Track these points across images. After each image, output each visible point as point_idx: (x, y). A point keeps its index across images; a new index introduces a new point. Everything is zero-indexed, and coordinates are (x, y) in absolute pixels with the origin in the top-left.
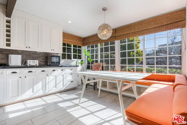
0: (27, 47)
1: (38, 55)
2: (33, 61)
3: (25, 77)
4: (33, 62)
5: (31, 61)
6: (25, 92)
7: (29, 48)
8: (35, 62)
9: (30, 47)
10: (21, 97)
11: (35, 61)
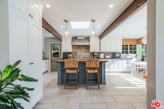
1: (110, 53)
2: (108, 56)
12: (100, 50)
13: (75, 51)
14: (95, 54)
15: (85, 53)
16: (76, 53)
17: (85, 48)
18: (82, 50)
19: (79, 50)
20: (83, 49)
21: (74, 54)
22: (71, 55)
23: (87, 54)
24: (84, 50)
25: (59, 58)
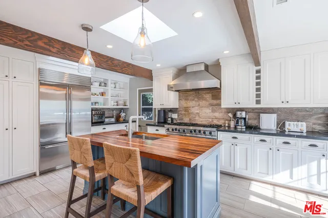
0: (283, 102)
1: (307, 111)
2: (296, 123)
3: (278, 150)
4: (295, 126)
5: (292, 123)
6: (278, 172)
7: (286, 103)
8: (300, 125)
9: (288, 102)
10: (271, 177)
11: (300, 123)
12: (258, 102)
13: (185, 105)
14: (239, 114)
15: (211, 111)
16: (187, 109)
17: (212, 96)
18: (203, 103)
19: (194, 102)
20: (205, 100)
21: (183, 112)
22: (175, 116)
23: (217, 114)
24: (208, 103)
25: (153, 121)
